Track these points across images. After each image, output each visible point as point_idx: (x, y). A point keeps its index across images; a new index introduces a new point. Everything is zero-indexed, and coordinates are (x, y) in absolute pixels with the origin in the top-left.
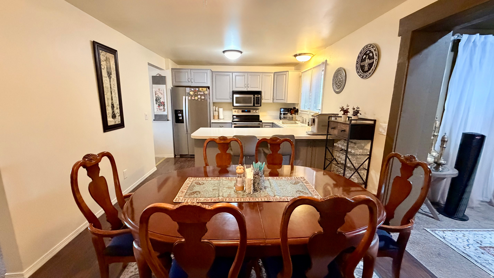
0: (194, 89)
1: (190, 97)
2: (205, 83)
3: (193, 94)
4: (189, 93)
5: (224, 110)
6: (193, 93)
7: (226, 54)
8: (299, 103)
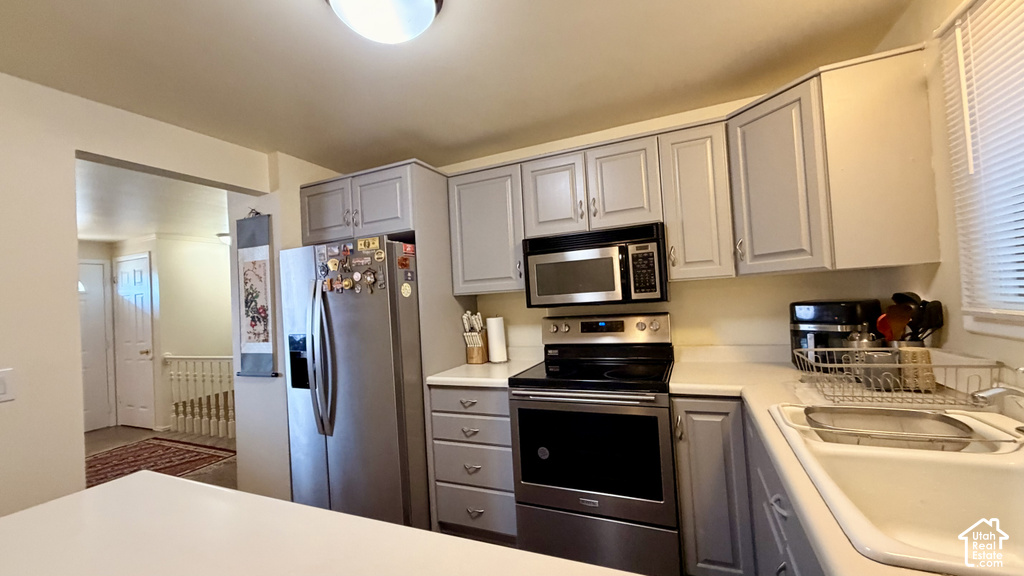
0: (340, 248)
2: (398, 218)
3: (336, 268)
4: (326, 264)
5: (507, 324)
6: (337, 262)
8: (938, 264)
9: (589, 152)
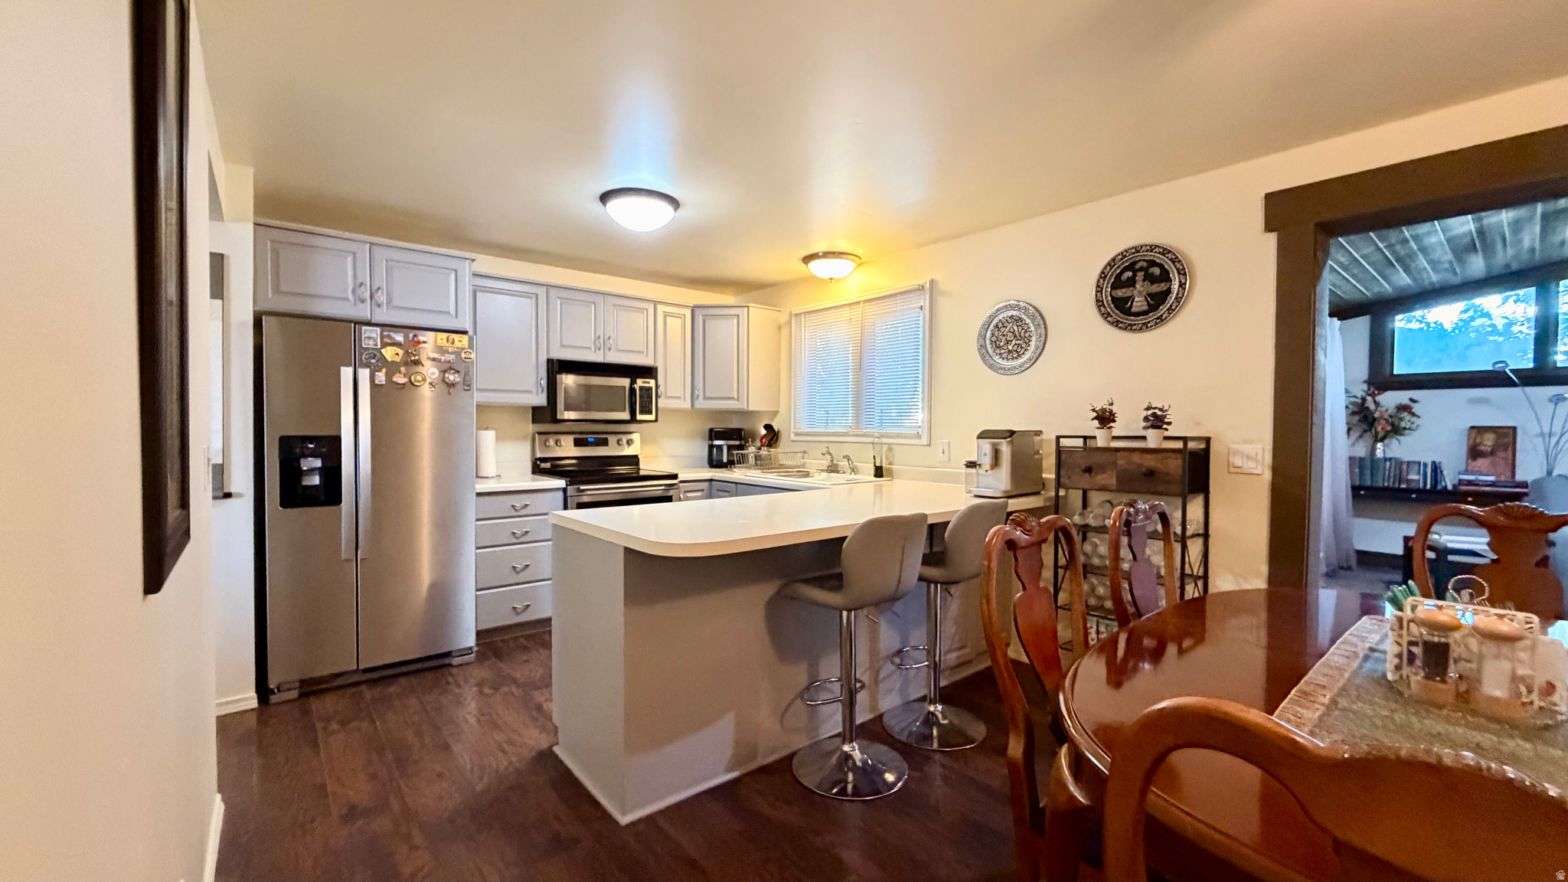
0: (406, 337)
1: (384, 370)
2: (449, 313)
3: (398, 359)
4: (379, 351)
5: (498, 438)
6: (401, 352)
7: (614, 204)
8: (778, 412)
9: (609, 298)
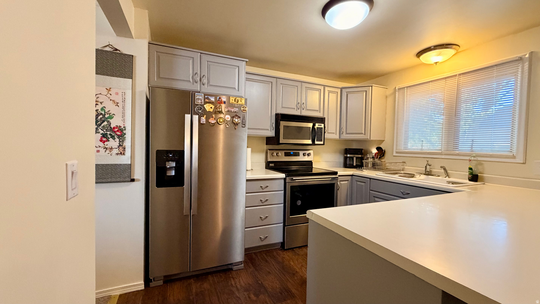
1: (205, 116)
2: (235, 88)
3: (212, 110)
5: (252, 151)
6: (213, 107)
8: (384, 140)
9: (303, 84)
